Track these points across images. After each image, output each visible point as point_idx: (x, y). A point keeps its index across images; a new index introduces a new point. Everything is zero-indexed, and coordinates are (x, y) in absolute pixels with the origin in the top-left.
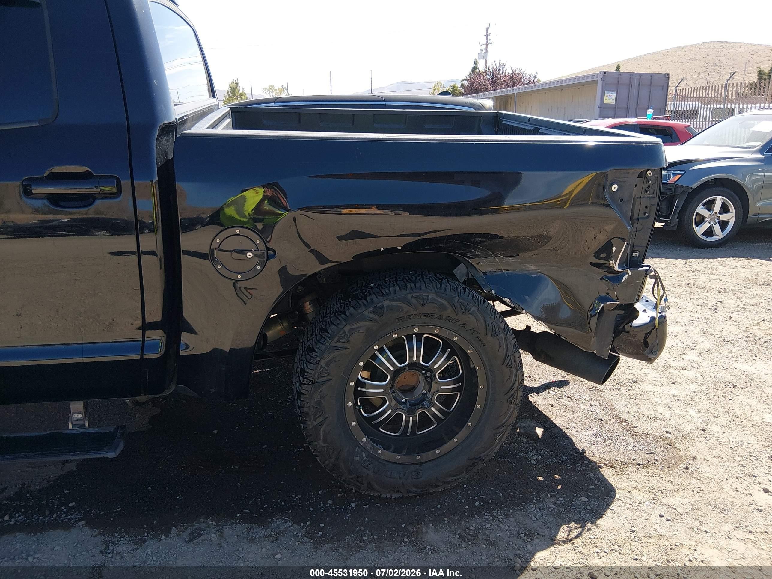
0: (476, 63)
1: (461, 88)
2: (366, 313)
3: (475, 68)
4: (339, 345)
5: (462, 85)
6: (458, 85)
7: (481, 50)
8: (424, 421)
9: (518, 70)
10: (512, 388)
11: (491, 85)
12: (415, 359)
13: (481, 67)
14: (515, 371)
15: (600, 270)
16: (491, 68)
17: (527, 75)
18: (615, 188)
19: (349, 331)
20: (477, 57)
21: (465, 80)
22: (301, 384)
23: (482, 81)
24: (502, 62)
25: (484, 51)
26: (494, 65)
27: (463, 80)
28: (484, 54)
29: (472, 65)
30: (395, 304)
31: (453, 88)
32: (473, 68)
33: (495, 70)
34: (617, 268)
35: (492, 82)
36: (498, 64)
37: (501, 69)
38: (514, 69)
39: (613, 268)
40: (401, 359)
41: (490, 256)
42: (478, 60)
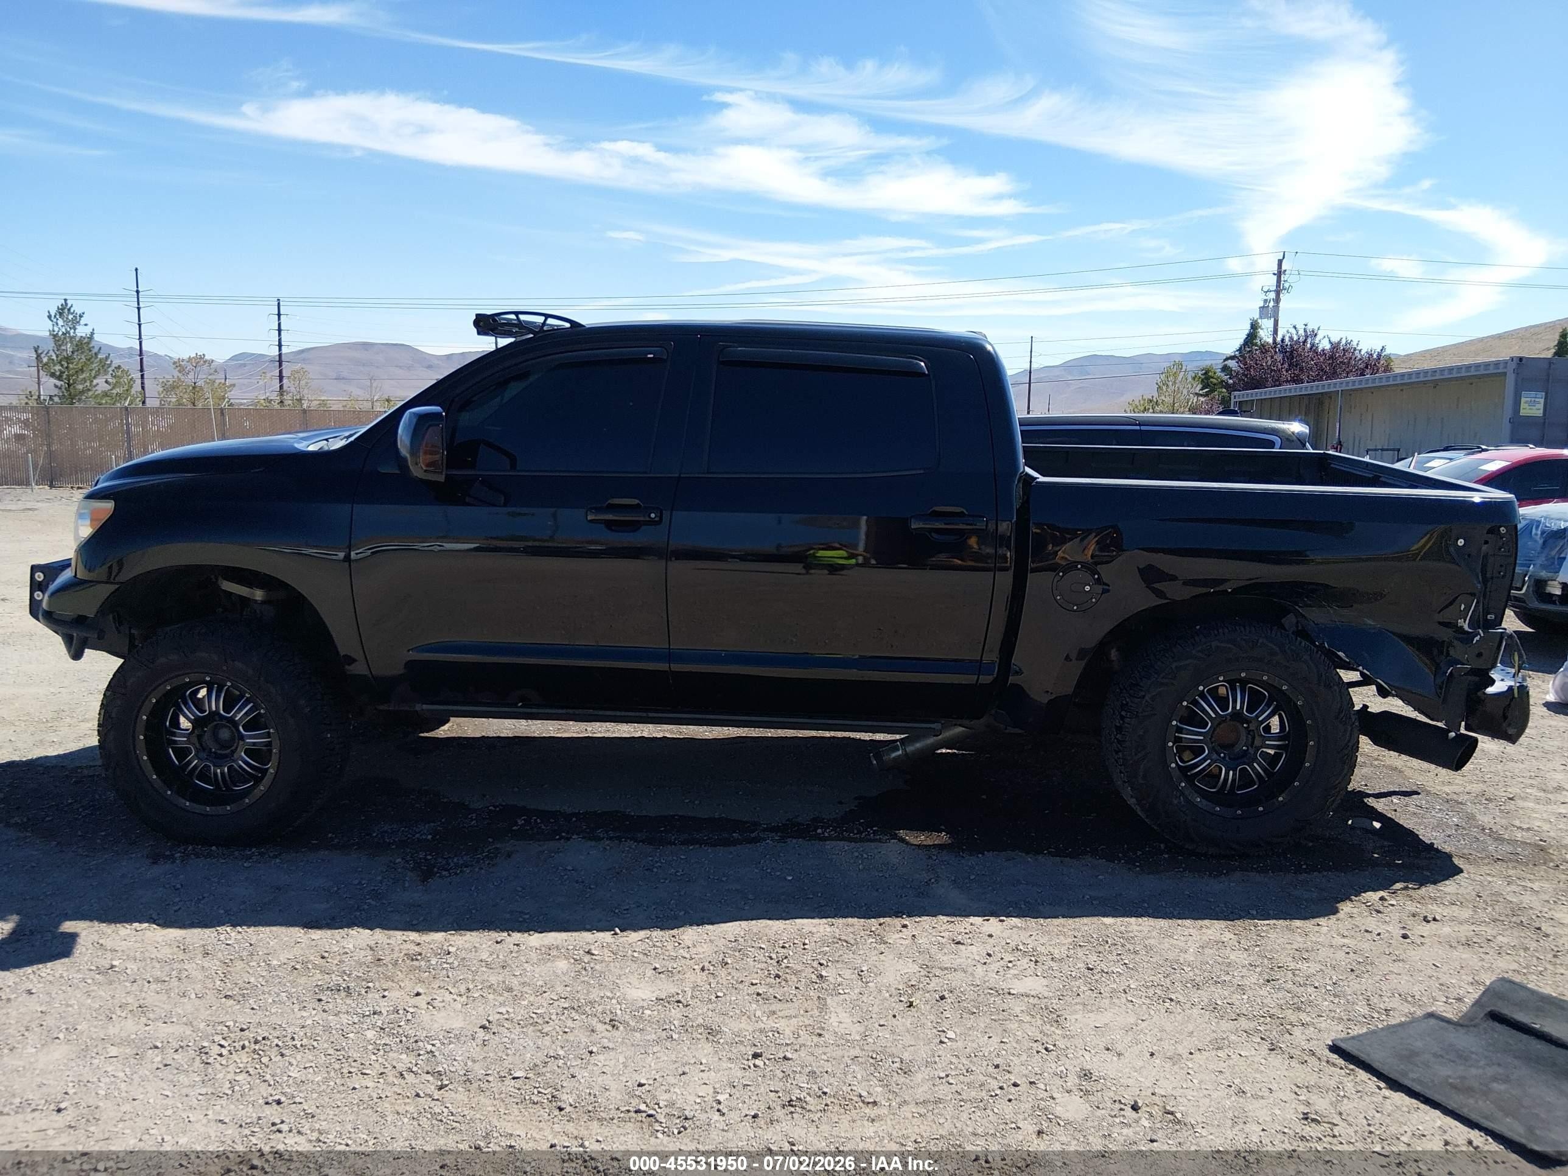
0: (1254, 326)
1: (1222, 374)
2: (1194, 652)
3: (1252, 336)
4: (1165, 681)
5: (1225, 369)
6: (1217, 365)
7: (1265, 301)
8: (1245, 779)
9: (1344, 342)
10: (1347, 745)
11: (1287, 371)
12: (1238, 708)
13: (1265, 335)
14: (1350, 729)
15: (1450, 631)
16: (1287, 339)
17: (1362, 353)
18: (1461, 542)
19: (1176, 667)
20: (1256, 316)
21: (1232, 358)
22: (1122, 718)
23: (1269, 363)
24: (1310, 328)
25: (1272, 304)
26: (1293, 331)
27: (1227, 359)
28: (1270, 310)
29: (1246, 329)
30: (1223, 645)
31: (1205, 374)
32: (1248, 335)
33: (1297, 342)
34: (1466, 627)
35: (1289, 365)
36: (1301, 332)
37: (1309, 340)
38: (1335, 340)
39: (1462, 627)
40: (1224, 708)
41: (1324, 606)
42: (1259, 321)
